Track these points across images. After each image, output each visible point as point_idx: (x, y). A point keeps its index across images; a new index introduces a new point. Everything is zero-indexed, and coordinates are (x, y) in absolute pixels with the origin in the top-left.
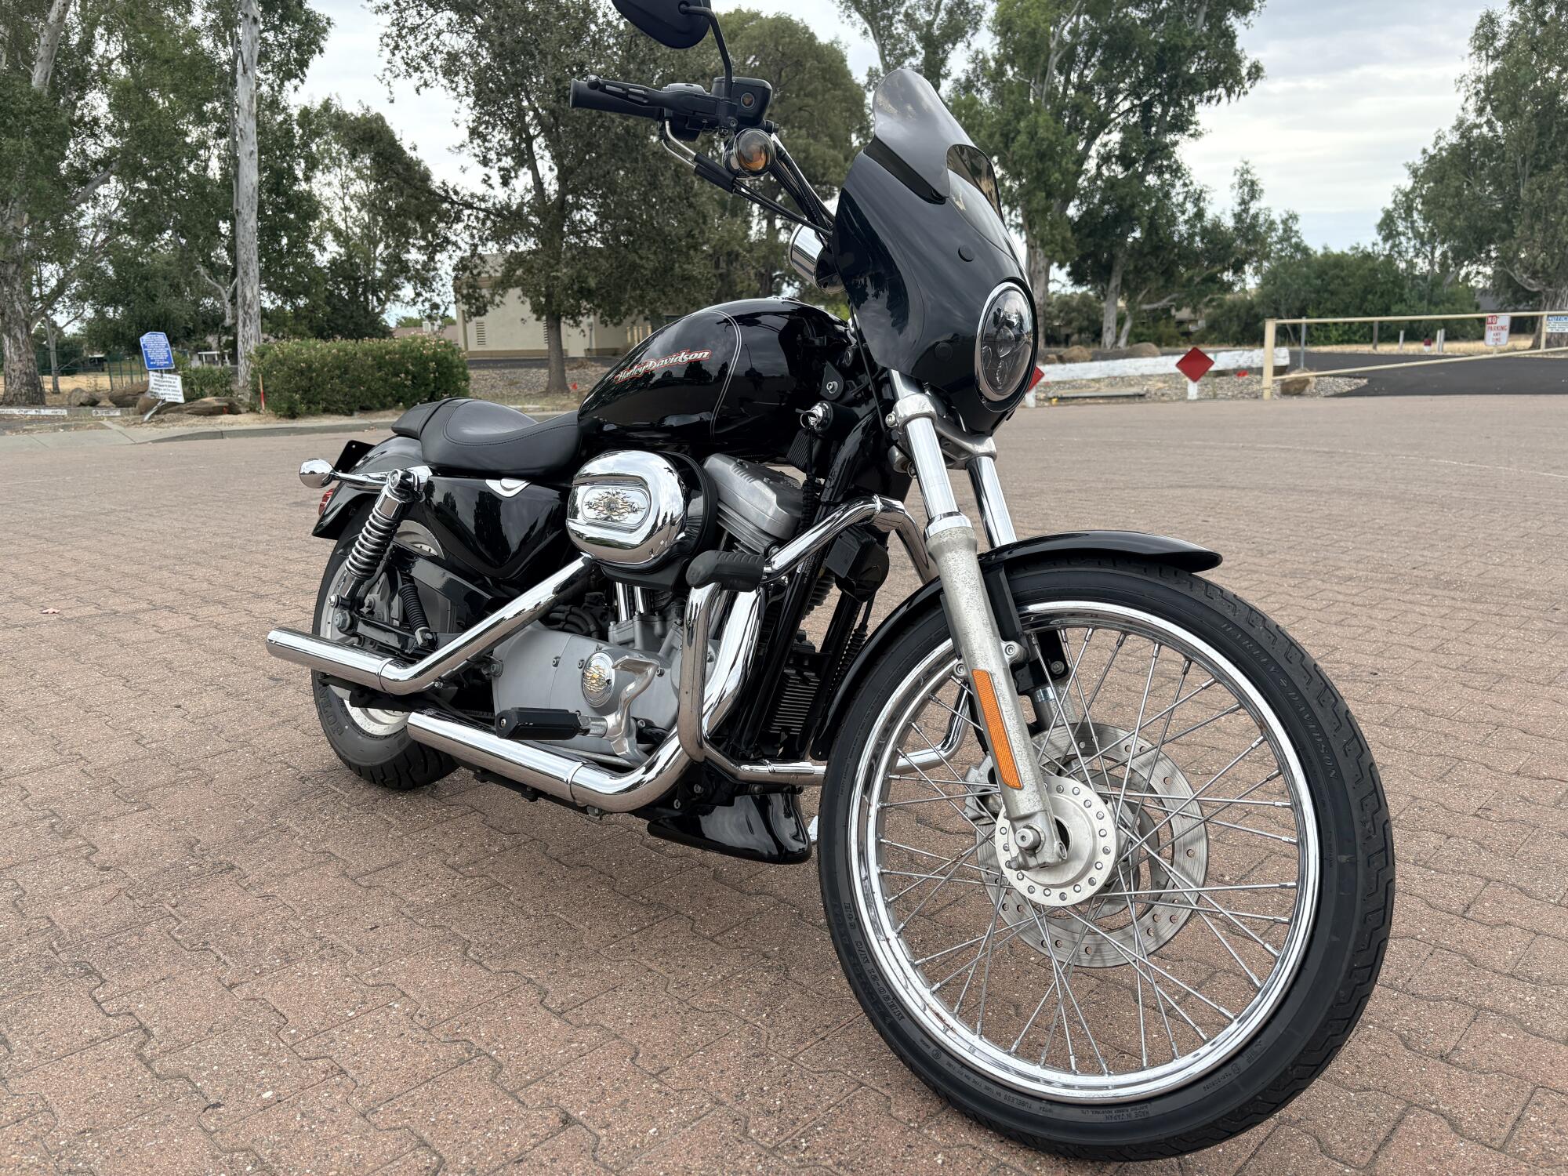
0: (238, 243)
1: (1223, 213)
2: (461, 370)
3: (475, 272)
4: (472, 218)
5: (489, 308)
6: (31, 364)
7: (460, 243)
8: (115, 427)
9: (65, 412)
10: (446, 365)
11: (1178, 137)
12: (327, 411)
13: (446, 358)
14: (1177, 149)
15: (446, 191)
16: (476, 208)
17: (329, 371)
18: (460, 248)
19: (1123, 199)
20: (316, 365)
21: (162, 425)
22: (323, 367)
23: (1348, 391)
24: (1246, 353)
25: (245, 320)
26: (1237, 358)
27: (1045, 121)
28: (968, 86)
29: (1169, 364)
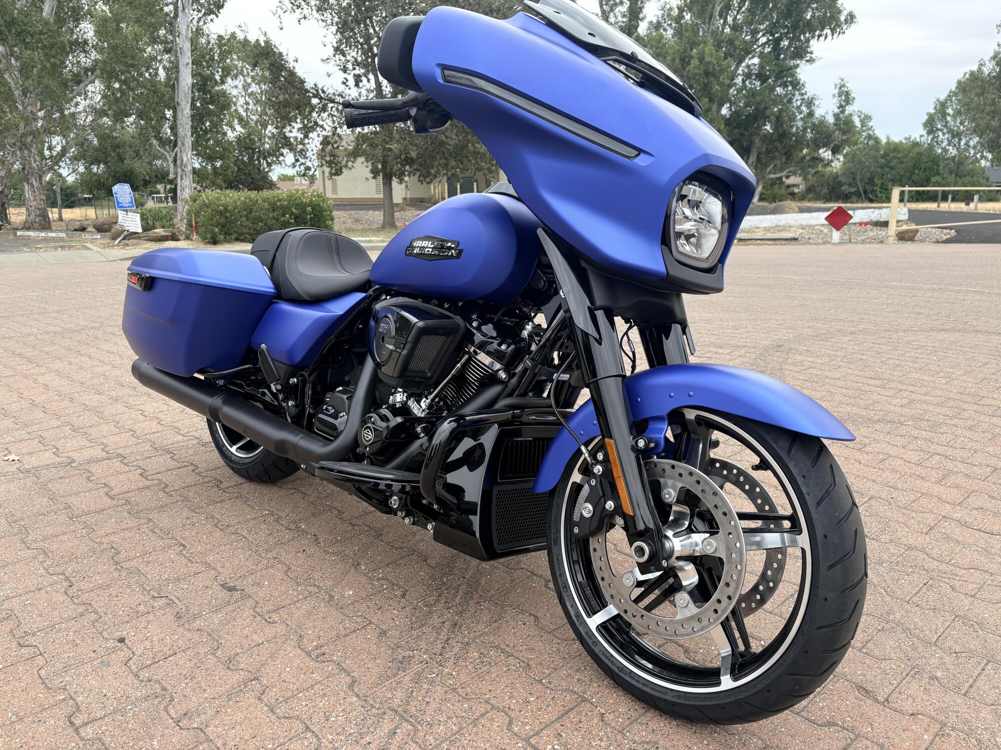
0: (178, 124)
1: (827, 113)
2: (328, 213)
3: (335, 146)
4: (334, 109)
5: (344, 170)
6: (42, 203)
7: (326, 126)
8: (95, 248)
9: (63, 235)
10: (318, 209)
11: (798, 62)
12: (237, 239)
13: (319, 205)
14: (798, 70)
15: (317, 91)
16: (337, 103)
17: (239, 212)
18: (325, 130)
19: (759, 104)
20: (230, 208)
21: (127, 248)
22: (235, 209)
23: (947, 239)
24: (877, 211)
25: (182, 175)
26: (870, 214)
27: (709, 50)
28: (658, 26)
29: (819, 218)
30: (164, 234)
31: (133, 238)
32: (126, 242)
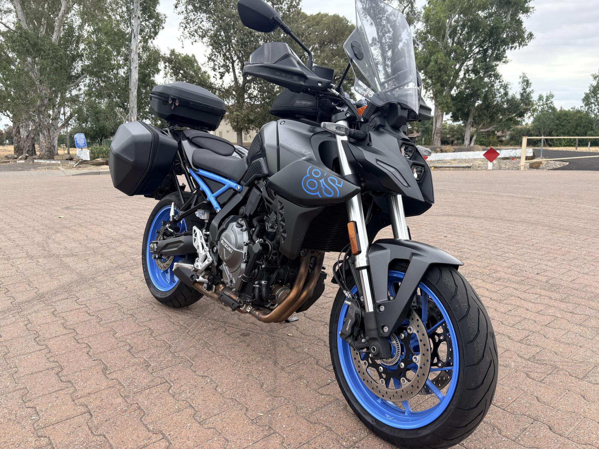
0: (130, 100)
1: (516, 93)
6: (49, 144)
8: (62, 169)
11: (498, 63)
14: (498, 68)
21: (80, 169)
23: (559, 168)
24: (514, 150)
26: (510, 152)
29: (480, 155)
30: (102, 161)
31: (85, 164)
32: (80, 165)
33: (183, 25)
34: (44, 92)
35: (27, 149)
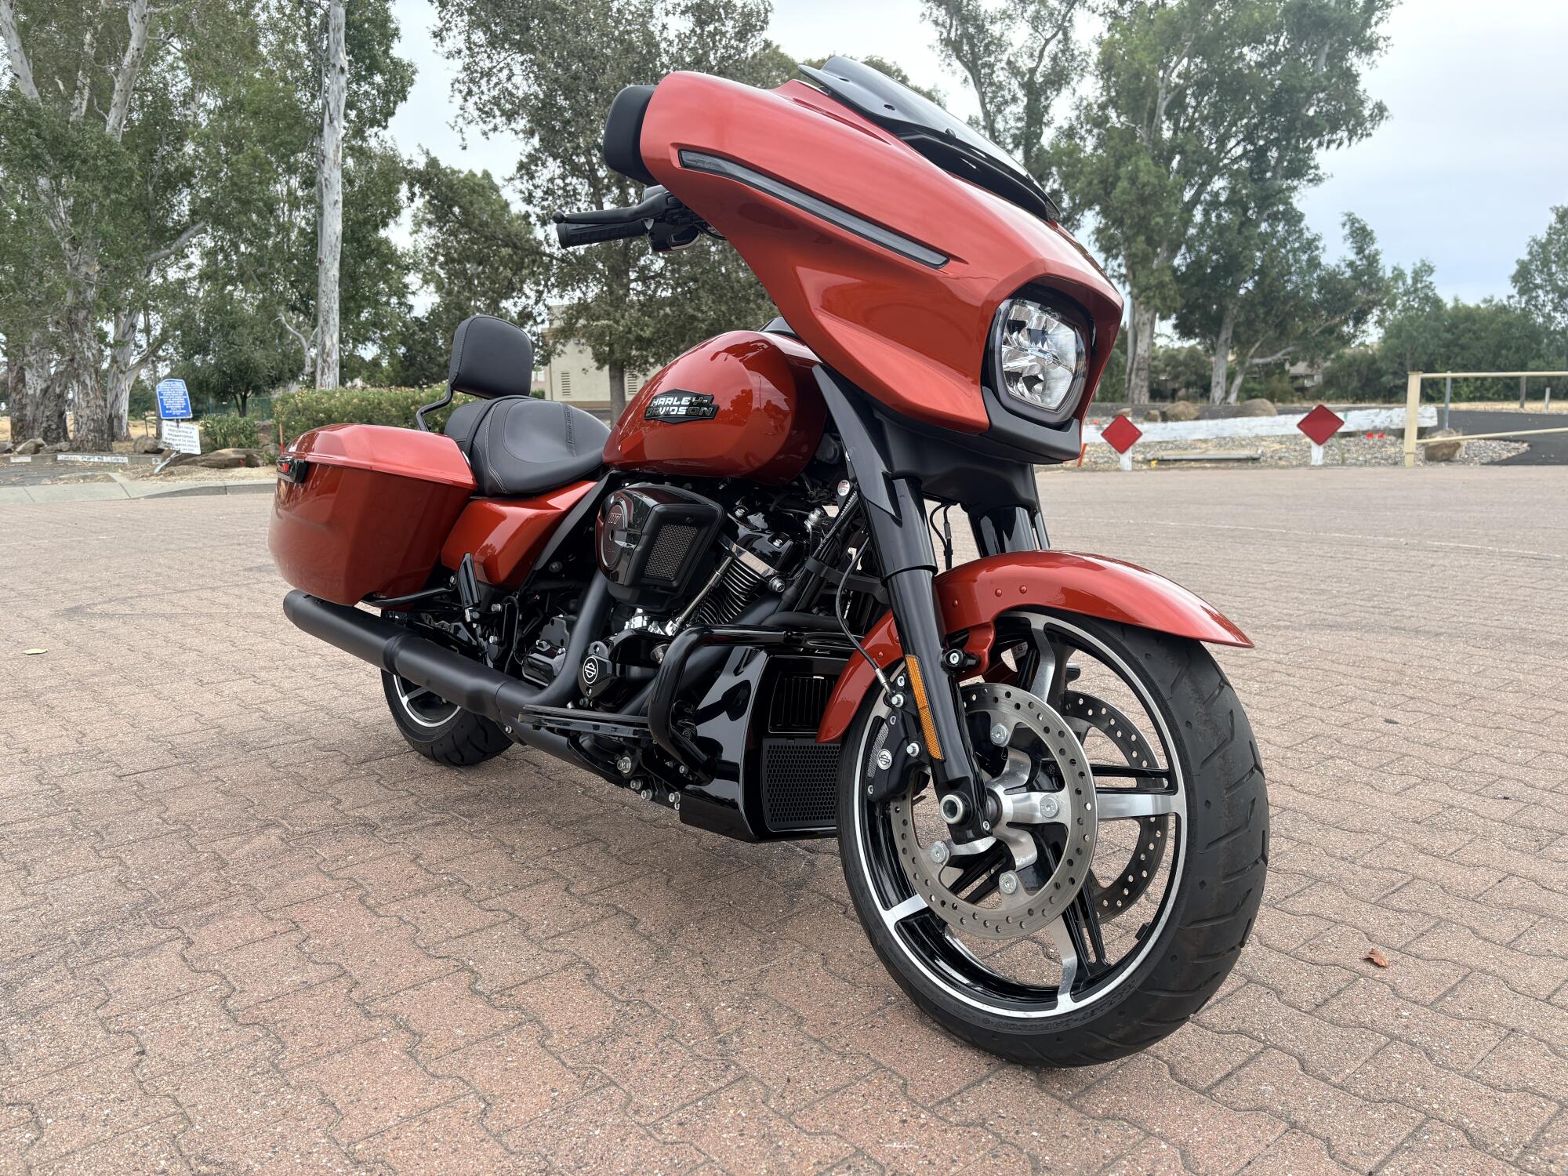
0: (320, 291)
6: (99, 411)
8: (122, 480)
11: (1296, 183)
14: (1295, 195)
20: (335, 415)
21: (170, 477)
22: (343, 418)
23: (1508, 458)
24: (1383, 411)
25: (323, 368)
26: (1372, 417)
27: (1146, 164)
28: (1070, 133)
29: (1289, 424)
30: (233, 456)
31: (187, 464)
32: (172, 469)
33: (462, 87)
34: (84, 269)
35: (44, 425)
